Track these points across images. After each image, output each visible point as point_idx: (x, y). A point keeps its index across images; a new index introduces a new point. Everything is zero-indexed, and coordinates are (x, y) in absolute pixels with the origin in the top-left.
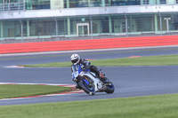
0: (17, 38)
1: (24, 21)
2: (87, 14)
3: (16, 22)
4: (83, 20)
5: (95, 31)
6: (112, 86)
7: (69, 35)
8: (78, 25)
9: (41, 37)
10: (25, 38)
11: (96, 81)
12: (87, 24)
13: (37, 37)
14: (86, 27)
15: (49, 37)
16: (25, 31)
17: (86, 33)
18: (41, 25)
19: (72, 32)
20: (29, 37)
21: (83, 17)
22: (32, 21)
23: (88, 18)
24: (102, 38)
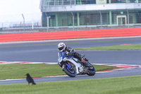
0: (70, 27)
1: (75, 13)
2: (124, 8)
3: (68, 14)
4: (122, 13)
5: (131, 22)
6: (93, 70)
7: (111, 25)
8: (118, 17)
9: (88, 26)
10: (76, 27)
11: (78, 66)
12: (125, 16)
13: (85, 26)
14: (124, 18)
15: (95, 26)
16: (76, 21)
17: (124, 23)
18: (88, 17)
19: (113, 22)
20: (79, 26)
21: (122, 10)
22: (81, 13)
23: (125, 12)
24: (137, 28)
